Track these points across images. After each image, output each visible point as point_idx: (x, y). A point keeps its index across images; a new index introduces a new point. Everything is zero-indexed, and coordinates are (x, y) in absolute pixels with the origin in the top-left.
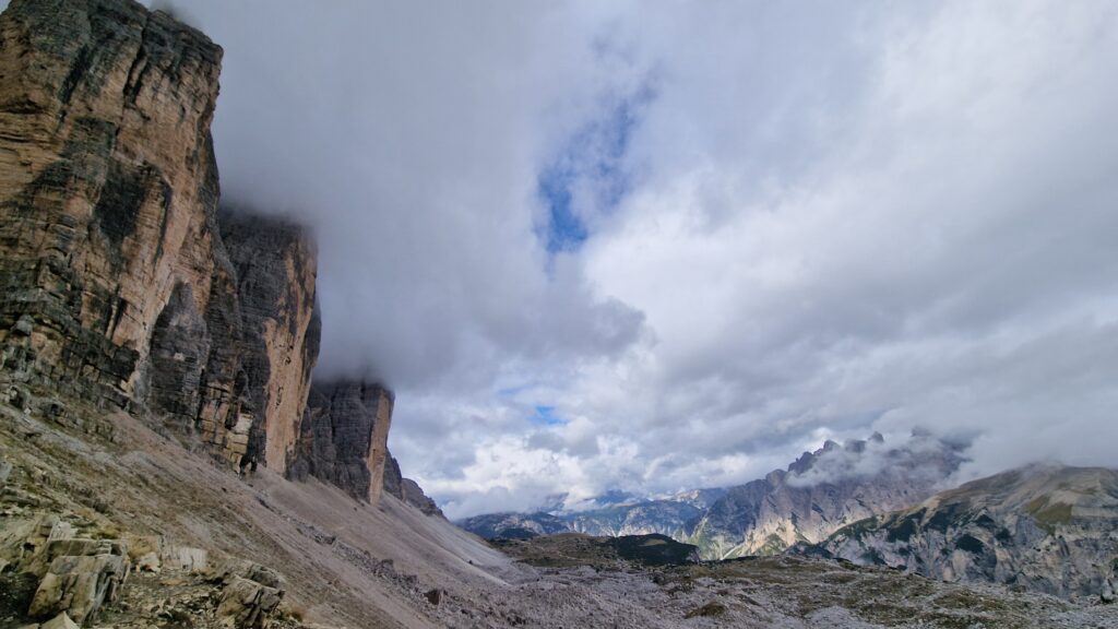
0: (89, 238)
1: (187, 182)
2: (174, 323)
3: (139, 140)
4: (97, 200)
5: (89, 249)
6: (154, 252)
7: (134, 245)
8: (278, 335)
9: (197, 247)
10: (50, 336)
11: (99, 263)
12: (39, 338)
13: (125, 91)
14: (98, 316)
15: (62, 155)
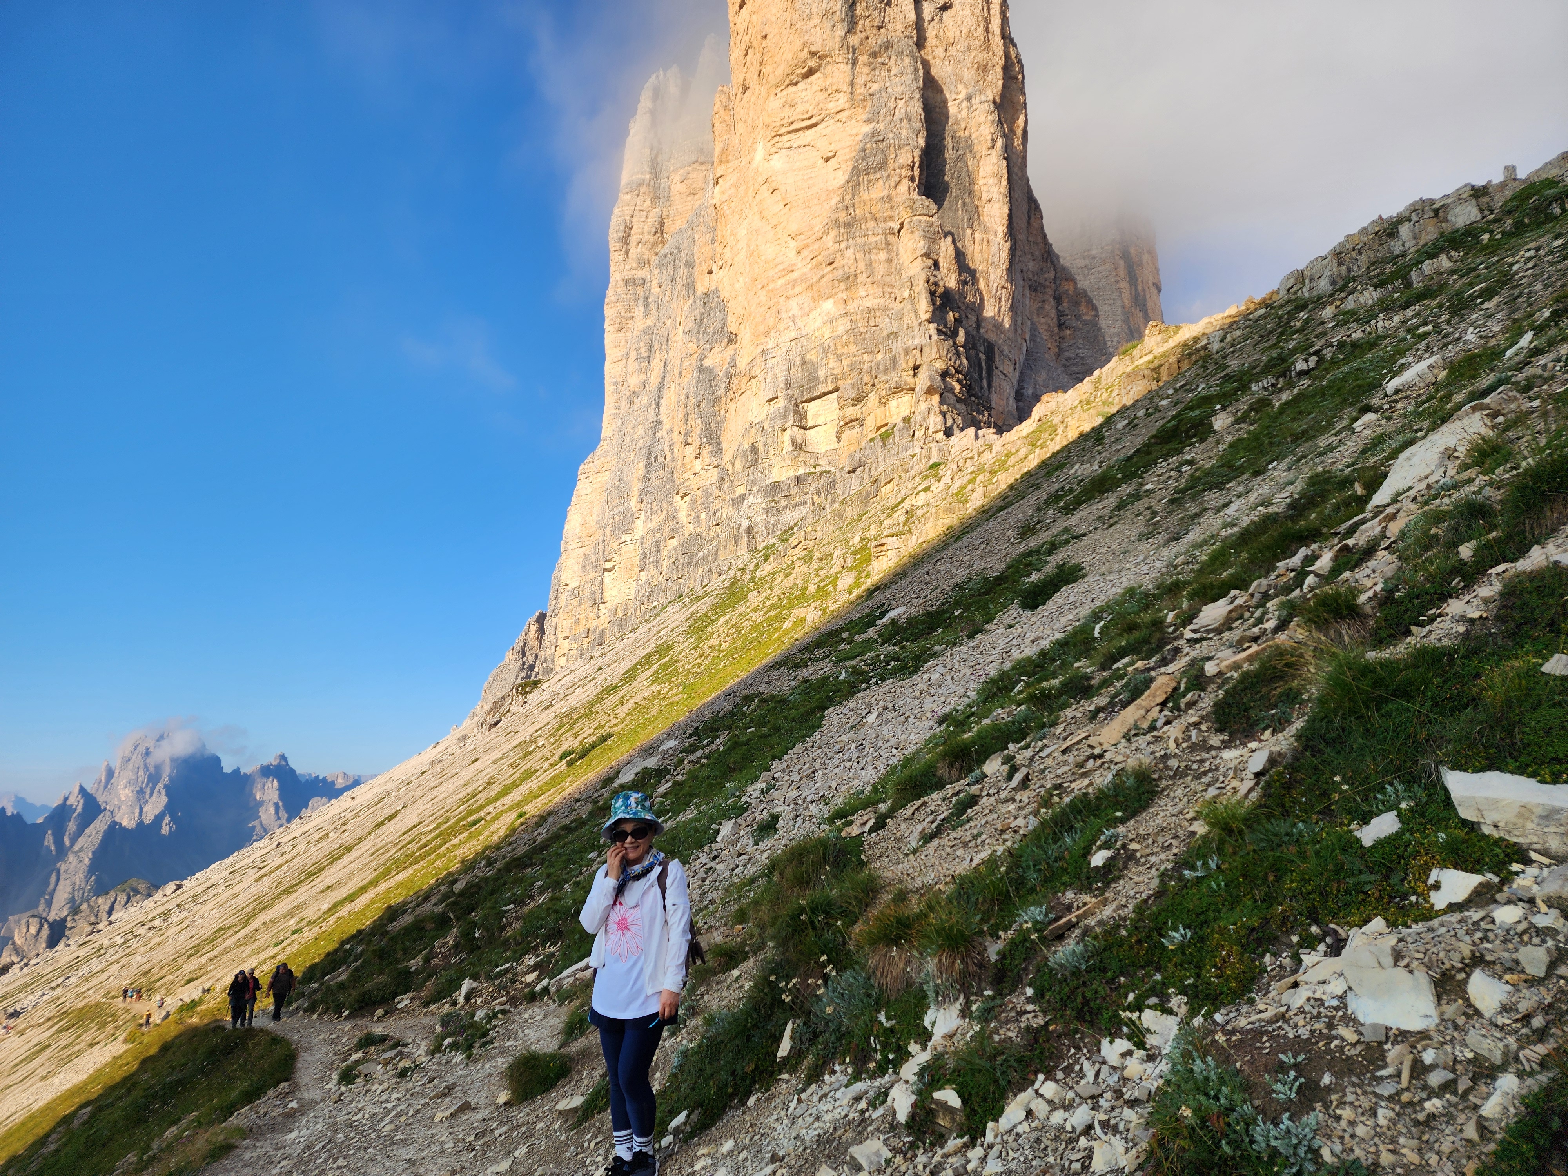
15: (868, 121)
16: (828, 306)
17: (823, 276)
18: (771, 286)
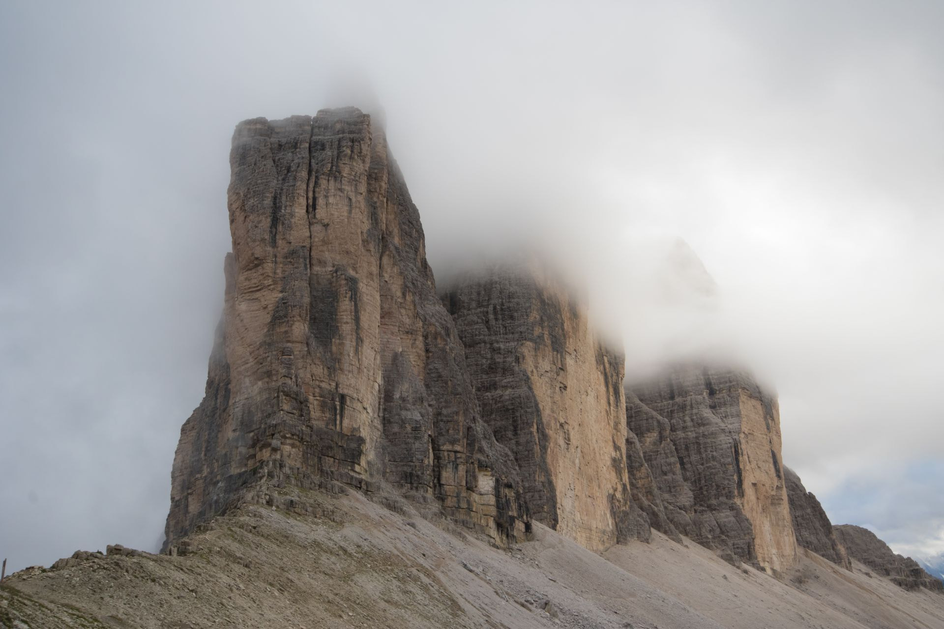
0: (309, 352)
1: (369, 263)
2: (397, 396)
3: (325, 248)
4: (308, 318)
5: (310, 362)
6: (354, 344)
7: (340, 344)
8: (540, 360)
9: (403, 311)
10: (293, 446)
11: (319, 370)
12: (287, 448)
13: (307, 211)
14: (328, 415)
15: (281, 292)
16: (260, 383)
17: (258, 369)
18: (239, 369)
